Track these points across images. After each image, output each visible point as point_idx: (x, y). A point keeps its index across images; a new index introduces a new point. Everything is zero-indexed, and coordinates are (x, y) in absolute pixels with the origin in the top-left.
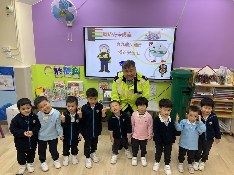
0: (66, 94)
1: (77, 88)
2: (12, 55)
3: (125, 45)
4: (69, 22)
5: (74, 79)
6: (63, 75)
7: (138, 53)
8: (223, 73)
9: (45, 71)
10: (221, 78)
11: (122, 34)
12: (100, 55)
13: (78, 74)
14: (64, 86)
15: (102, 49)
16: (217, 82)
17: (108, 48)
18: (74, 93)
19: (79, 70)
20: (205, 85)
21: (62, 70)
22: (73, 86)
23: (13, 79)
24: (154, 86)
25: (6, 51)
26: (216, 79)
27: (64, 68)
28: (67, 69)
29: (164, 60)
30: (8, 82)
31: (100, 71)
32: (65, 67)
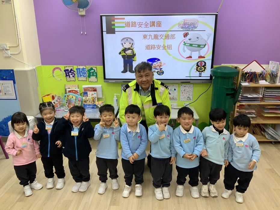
0: (82, 102)
1: (95, 94)
2: (11, 54)
3: (153, 37)
4: (81, 10)
5: (91, 83)
6: (76, 78)
7: (169, 47)
8: (274, 70)
9: (53, 73)
10: (273, 75)
11: (149, 23)
12: (122, 51)
13: (95, 76)
14: (78, 92)
15: (125, 43)
16: (266, 80)
17: (132, 42)
18: (91, 99)
19: (96, 71)
20: (252, 85)
21: (75, 71)
22: (89, 91)
23: (15, 84)
24: (190, 88)
25: (3, 50)
26: (265, 77)
27: (77, 69)
28: (81, 70)
29: (202, 56)
30: (8, 89)
31: (123, 72)
32: (79, 67)
